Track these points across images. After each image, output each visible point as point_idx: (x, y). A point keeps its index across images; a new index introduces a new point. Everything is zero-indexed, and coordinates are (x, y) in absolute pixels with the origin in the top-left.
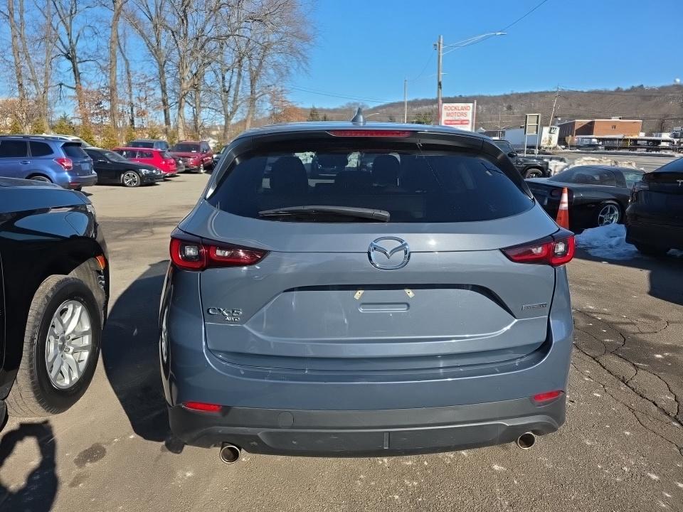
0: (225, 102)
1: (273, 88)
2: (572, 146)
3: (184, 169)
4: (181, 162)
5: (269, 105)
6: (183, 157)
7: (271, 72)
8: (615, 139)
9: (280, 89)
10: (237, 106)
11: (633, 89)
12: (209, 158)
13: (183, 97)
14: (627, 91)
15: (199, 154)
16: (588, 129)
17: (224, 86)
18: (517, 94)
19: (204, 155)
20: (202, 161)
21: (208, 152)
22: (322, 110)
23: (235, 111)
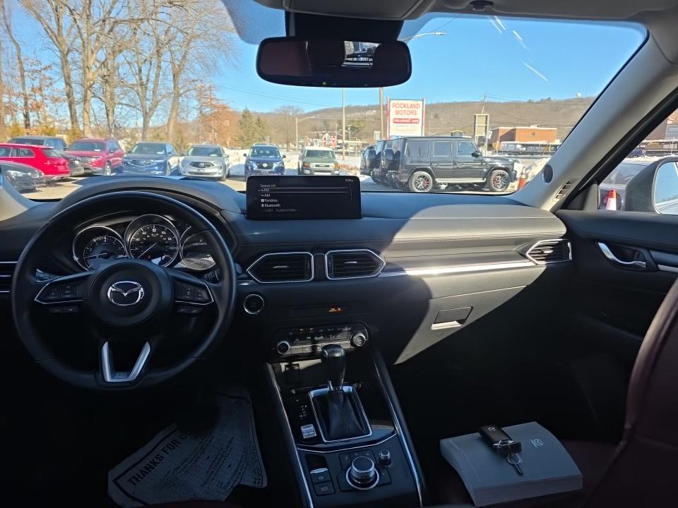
0: (144, 98)
1: (199, 84)
2: (499, 152)
3: (83, 172)
4: (77, 162)
5: (196, 103)
6: (82, 156)
7: (198, 67)
8: (538, 145)
9: (208, 85)
10: (157, 102)
11: (542, 102)
12: (119, 159)
13: (88, 89)
14: (537, 103)
15: (104, 154)
16: (510, 136)
17: (141, 79)
18: (442, 104)
19: (110, 155)
20: (109, 161)
21: (117, 152)
22: (255, 113)
23: (156, 106)
